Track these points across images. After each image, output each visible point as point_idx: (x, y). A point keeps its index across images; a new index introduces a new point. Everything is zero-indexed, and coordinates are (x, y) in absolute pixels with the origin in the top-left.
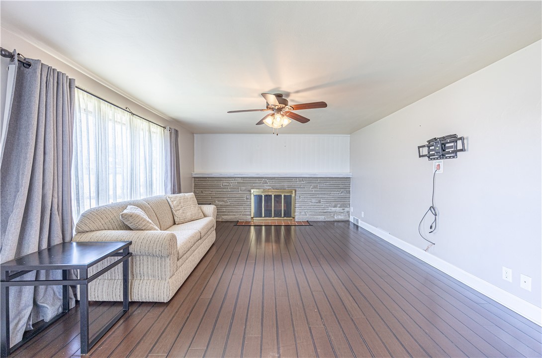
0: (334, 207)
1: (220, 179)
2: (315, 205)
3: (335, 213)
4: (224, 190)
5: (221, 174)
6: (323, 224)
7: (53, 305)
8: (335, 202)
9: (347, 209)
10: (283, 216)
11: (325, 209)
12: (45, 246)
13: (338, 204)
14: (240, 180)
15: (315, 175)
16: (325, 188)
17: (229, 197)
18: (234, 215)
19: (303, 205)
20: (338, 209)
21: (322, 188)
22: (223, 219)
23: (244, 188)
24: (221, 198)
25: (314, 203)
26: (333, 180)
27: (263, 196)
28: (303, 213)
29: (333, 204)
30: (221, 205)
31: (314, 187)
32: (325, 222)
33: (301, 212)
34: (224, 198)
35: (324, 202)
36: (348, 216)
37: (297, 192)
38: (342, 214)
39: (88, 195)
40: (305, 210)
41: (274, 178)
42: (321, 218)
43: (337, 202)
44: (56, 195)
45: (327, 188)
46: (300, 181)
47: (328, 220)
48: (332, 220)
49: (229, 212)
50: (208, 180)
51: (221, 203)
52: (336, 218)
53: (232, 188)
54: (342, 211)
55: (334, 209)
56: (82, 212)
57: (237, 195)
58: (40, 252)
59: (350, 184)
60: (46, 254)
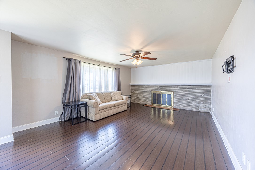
0: (198, 103)
1: (139, 86)
2: (185, 101)
3: (199, 107)
4: (141, 91)
5: (140, 84)
6: (191, 112)
7: (75, 115)
8: (199, 100)
9: (208, 106)
10: (166, 104)
11: (192, 104)
12: (74, 100)
13: (201, 102)
14: (147, 87)
15: (185, 84)
16: (192, 92)
17: (143, 94)
18: (145, 102)
19: (178, 100)
20: (201, 105)
21: (190, 92)
22: (140, 103)
23: (148, 90)
24: (140, 94)
25: (185, 100)
26: (198, 87)
27: (157, 94)
28: (178, 105)
29: (198, 101)
30: (140, 97)
31: (185, 91)
32: (192, 111)
33: (176, 104)
34: (141, 94)
35: (191, 99)
36: (209, 110)
37: (174, 93)
38: (204, 108)
39: (86, 89)
40: (179, 103)
41: (163, 86)
42: (189, 109)
43: (200, 100)
44: (76, 89)
45: (193, 92)
46: (176, 88)
47: (194, 110)
48: (197, 110)
49: (143, 100)
50: (135, 86)
51: (140, 96)
52: (200, 110)
53: (144, 90)
54: (205, 106)
55: (198, 104)
56: (83, 93)
57: (146, 93)
58: (73, 102)
59: (211, 90)
60: (74, 102)
